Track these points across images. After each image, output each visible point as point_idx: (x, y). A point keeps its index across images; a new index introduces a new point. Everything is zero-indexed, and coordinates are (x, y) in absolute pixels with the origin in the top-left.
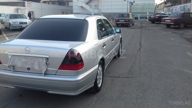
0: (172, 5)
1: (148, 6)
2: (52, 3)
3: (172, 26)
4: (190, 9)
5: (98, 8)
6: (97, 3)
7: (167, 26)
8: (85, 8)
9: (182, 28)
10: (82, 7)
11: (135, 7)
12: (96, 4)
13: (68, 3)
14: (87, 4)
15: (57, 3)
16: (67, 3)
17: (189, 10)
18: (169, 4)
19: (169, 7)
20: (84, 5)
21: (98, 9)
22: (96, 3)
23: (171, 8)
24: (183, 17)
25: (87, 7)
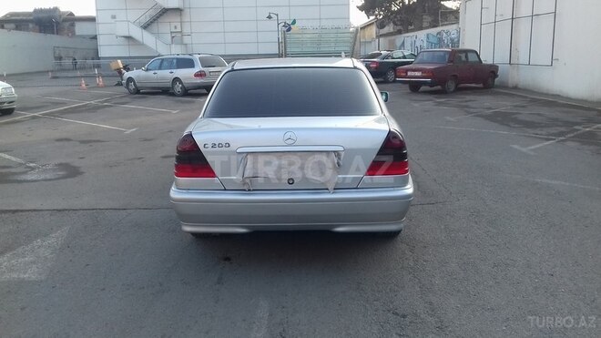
0: (399, 32)
1: (332, 35)
2: (13, 25)
3: (423, 88)
4: (459, 41)
5: (182, 40)
6: (179, 25)
7: (411, 89)
8: (141, 40)
9: (452, 92)
10: (129, 38)
11: (297, 36)
12: (176, 27)
13: (73, 25)
14: (146, 27)
15: (31, 26)
16: (67, 24)
17: (455, 42)
18: (389, 28)
19: (393, 37)
20: (137, 33)
21: (182, 43)
22: (173, 25)
23: (399, 39)
24: (452, 62)
25: (147, 38)
